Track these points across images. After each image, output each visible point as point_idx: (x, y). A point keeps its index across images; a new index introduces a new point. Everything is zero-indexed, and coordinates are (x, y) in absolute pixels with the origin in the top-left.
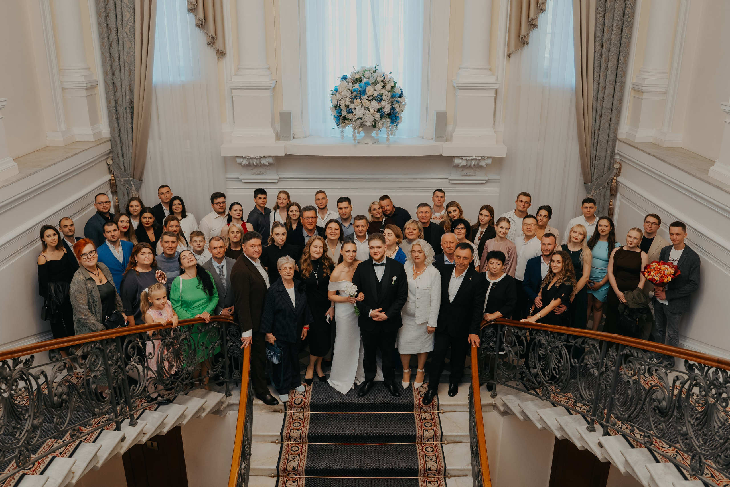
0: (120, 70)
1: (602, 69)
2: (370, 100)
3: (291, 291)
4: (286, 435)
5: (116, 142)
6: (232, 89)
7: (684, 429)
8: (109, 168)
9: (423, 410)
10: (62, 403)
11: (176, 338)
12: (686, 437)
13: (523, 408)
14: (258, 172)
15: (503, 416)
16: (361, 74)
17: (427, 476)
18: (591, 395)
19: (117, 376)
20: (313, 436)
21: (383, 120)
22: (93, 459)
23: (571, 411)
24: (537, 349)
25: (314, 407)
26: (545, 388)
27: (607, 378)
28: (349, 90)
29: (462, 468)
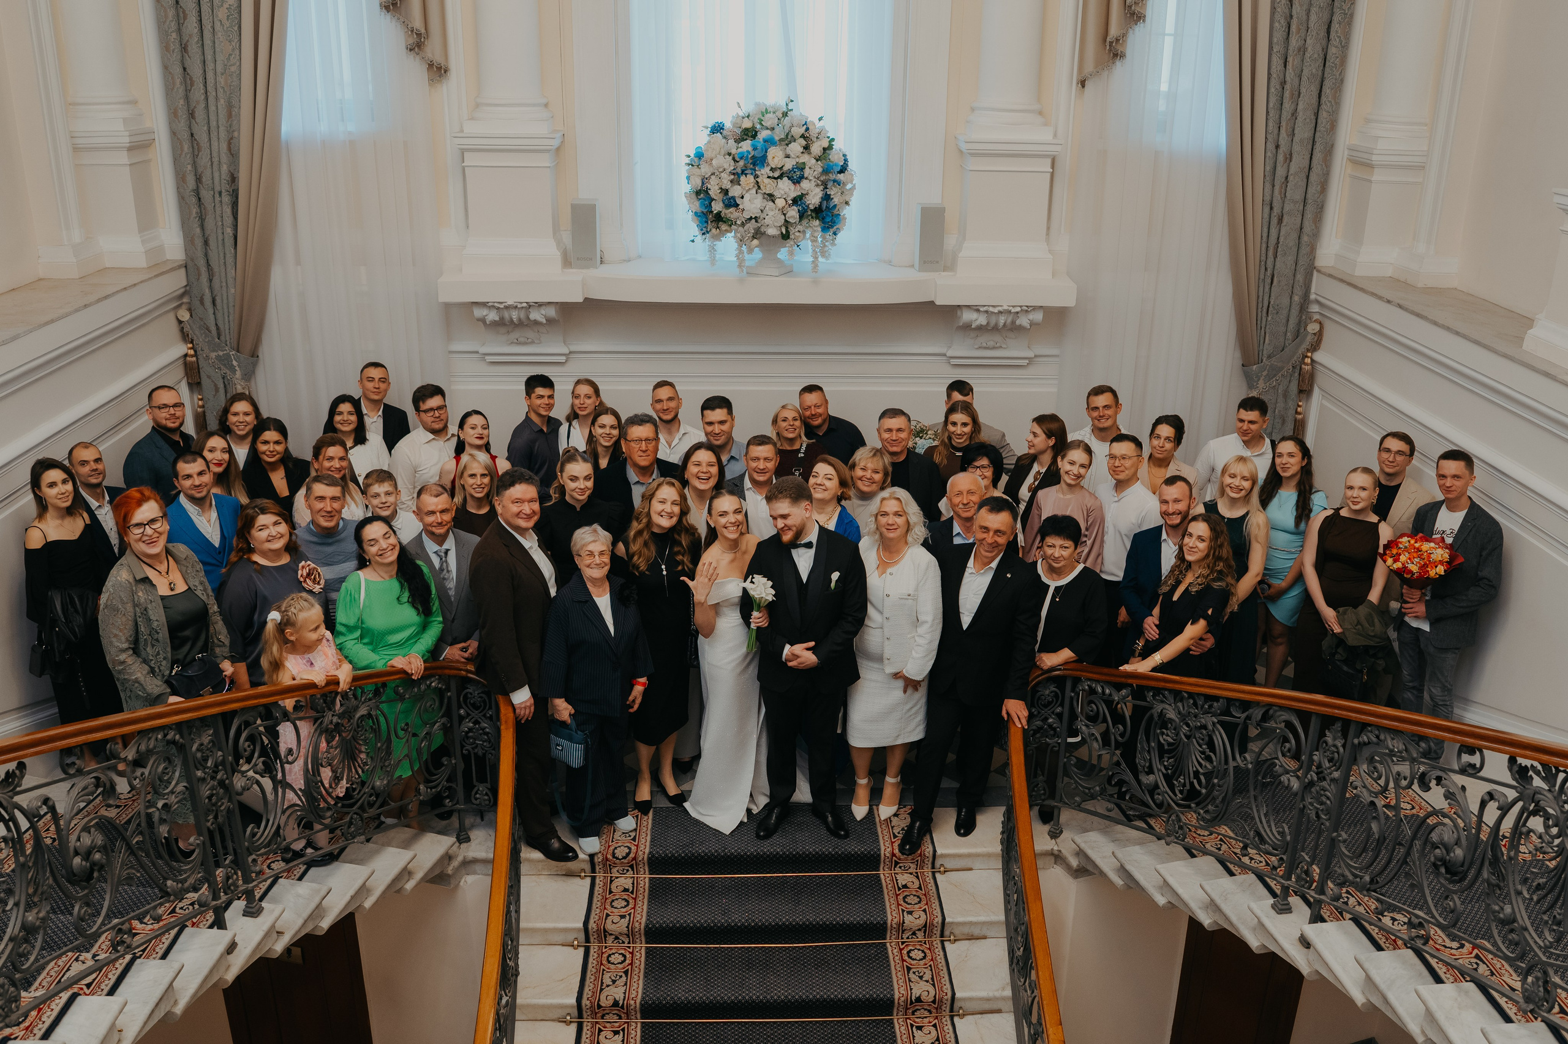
0: (207, 107)
1: (1286, 115)
2: (775, 178)
3: (603, 602)
4: (596, 928)
5: (198, 269)
6: (463, 152)
7: (1508, 909)
8: (183, 328)
9: (900, 867)
10: (92, 871)
11: (348, 714)
12: (1512, 927)
13: (1123, 861)
14: (522, 340)
15: (1076, 877)
16: (756, 120)
17: (913, 1014)
18: (1282, 834)
19: (214, 805)
20: (657, 928)
21: (805, 222)
22: (165, 998)
23: (1231, 866)
24: (1155, 731)
25: (656, 864)
26: (1173, 817)
27: (1322, 795)
28: (729, 154)
29: (991, 994)
